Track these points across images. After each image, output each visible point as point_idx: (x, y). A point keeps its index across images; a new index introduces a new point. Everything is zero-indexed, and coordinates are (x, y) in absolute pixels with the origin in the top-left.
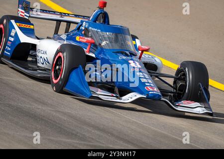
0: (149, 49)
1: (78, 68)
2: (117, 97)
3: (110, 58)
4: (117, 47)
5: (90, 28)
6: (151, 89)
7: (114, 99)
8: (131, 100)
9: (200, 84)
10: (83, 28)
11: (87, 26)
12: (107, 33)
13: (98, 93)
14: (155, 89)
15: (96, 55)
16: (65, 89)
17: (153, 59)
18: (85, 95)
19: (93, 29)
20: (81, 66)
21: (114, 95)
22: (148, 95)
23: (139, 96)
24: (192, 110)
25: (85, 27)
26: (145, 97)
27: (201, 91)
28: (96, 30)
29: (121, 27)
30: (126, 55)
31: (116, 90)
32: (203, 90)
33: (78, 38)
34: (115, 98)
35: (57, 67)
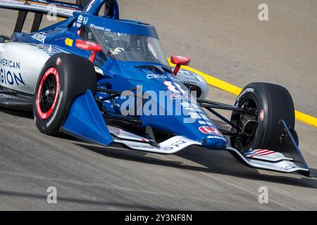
0: (189, 61)
1: (84, 93)
2: (151, 143)
3: (129, 77)
4: (139, 58)
5: (92, 25)
6: (209, 132)
7: (147, 148)
8: (176, 149)
9: (283, 121)
10: (79, 26)
11: (85, 22)
12: (119, 34)
13: (120, 136)
14: (216, 132)
15: (104, 71)
16: (64, 128)
17: (192, 77)
18: (102, 140)
19: (96, 27)
20: (89, 91)
21: (147, 140)
22: (205, 141)
23: (189, 142)
24: (273, 166)
25: (82, 24)
26: (200, 144)
27: (285, 133)
28: (102, 29)
29: (139, 23)
30: (158, 72)
31: (149, 131)
32: (289, 132)
33: (69, 42)
34: (148, 145)
35: (48, 92)
